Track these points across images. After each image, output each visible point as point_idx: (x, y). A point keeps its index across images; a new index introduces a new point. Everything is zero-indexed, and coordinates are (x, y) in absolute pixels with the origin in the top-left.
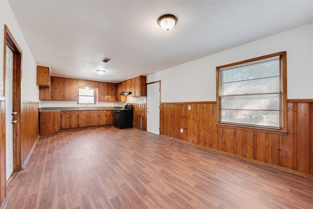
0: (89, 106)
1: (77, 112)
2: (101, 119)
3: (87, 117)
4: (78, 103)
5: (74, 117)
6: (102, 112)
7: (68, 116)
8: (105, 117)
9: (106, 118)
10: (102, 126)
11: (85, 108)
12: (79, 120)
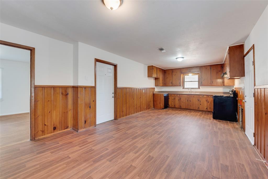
0: (192, 90)
1: (179, 95)
2: (201, 104)
3: (188, 100)
4: (183, 88)
5: (177, 99)
6: (202, 97)
7: (173, 98)
8: (206, 102)
9: (207, 104)
10: (202, 111)
11: (188, 93)
12: (181, 102)
